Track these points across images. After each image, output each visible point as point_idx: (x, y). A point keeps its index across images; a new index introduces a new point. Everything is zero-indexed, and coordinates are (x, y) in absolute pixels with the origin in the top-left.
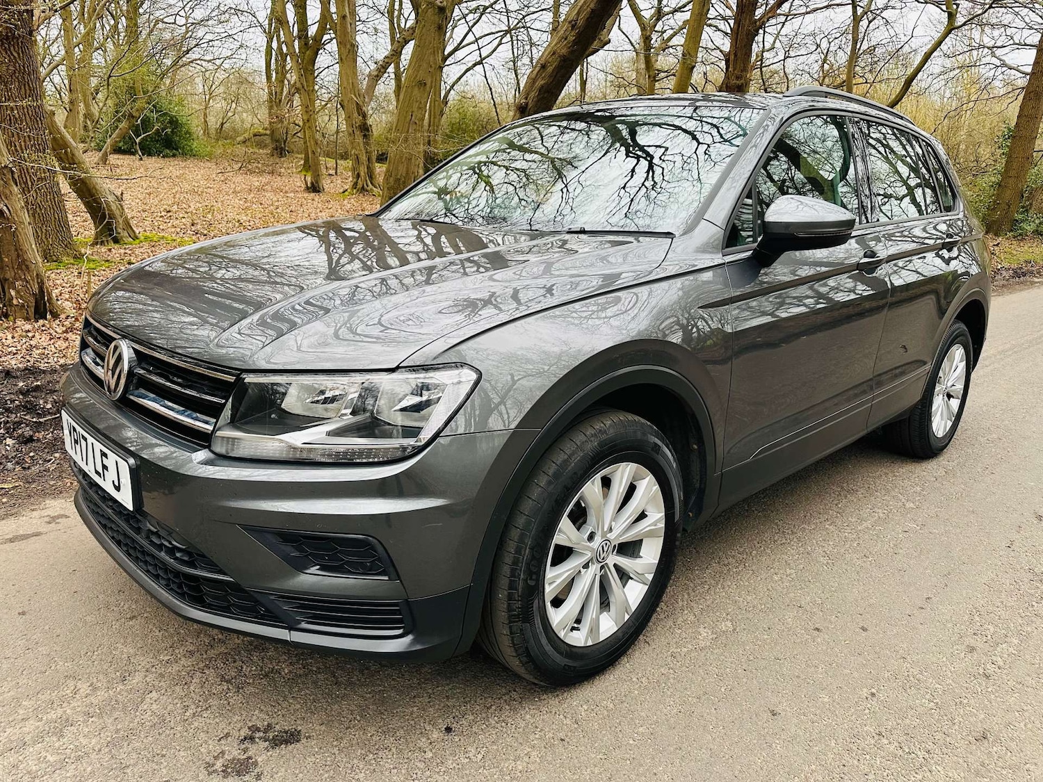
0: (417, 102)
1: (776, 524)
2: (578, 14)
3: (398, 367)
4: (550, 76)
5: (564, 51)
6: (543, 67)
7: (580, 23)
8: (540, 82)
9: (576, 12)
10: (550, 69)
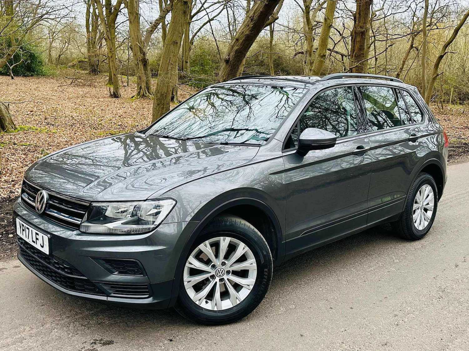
0: (173, 52)
1: (329, 269)
2: (254, 13)
3: (147, 200)
4: (241, 45)
5: (247, 33)
6: (237, 40)
7: (255, 18)
8: (236, 48)
9: (253, 12)
10: (241, 41)
